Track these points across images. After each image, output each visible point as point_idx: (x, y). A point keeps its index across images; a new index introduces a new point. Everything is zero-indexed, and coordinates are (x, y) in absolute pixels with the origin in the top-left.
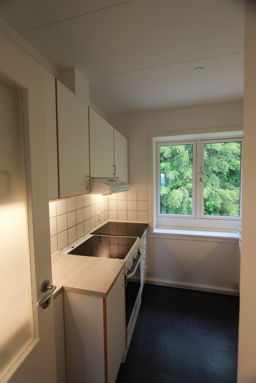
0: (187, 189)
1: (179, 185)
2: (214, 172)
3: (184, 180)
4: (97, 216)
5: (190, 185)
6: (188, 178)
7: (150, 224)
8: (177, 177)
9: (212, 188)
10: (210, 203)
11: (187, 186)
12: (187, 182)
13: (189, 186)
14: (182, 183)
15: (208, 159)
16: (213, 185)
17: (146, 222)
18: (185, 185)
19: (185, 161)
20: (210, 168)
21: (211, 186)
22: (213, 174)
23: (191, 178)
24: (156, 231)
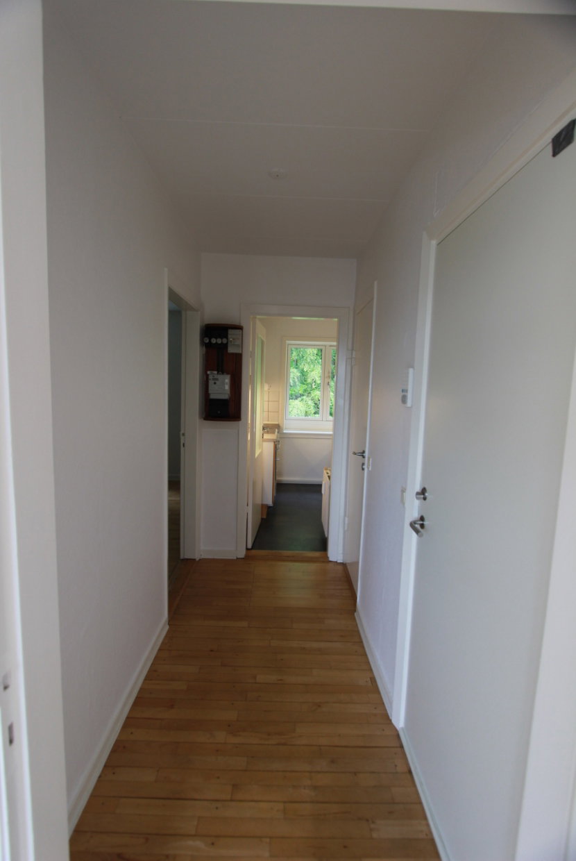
0: (312, 400)
1: (300, 392)
3: (307, 384)
5: (317, 394)
6: (315, 382)
7: (281, 425)
8: (296, 380)
11: (313, 395)
12: (312, 389)
13: (315, 396)
14: (305, 391)
18: (310, 393)
23: (319, 382)
24: (285, 431)
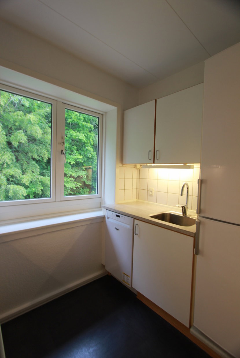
2: (34, 159)
9: (32, 175)
10: (31, 191)
16: (33, 172)
20: (30, 154)
21: (31, 173)
22: (33, 161)
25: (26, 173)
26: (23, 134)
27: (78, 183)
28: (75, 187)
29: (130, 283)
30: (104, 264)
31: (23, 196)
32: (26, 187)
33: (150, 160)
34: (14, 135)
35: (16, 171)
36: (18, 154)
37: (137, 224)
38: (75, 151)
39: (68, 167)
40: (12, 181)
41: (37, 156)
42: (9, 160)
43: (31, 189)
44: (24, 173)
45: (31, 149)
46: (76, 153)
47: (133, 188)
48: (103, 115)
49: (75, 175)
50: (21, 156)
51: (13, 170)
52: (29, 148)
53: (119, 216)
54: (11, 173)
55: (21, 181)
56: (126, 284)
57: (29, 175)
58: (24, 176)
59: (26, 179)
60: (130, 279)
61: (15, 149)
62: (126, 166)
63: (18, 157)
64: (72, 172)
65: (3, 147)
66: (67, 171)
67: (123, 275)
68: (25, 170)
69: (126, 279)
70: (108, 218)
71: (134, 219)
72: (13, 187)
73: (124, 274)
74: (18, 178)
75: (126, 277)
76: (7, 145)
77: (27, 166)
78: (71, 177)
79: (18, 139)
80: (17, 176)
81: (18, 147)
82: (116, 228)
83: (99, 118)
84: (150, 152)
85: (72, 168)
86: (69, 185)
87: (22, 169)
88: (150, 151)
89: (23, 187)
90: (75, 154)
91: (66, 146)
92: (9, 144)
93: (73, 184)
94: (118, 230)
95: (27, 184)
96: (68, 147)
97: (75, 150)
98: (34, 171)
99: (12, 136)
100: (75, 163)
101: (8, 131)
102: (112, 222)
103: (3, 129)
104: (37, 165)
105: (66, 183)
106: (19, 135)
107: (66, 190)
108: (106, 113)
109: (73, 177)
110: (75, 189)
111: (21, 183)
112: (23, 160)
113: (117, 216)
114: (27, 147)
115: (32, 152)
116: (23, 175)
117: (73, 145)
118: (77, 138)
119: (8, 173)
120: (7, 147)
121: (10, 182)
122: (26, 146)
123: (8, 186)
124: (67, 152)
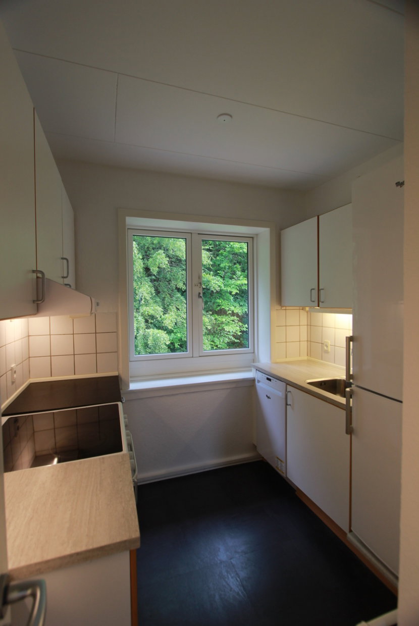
2: (178, 290)
4: (9, 373)
7: (123, 376)
9: (177, 314)
10: (175, 337)
15: (169, 270)
16: (178, 309)
17: (115, 373)
19: (138, 270)
20: (173, 283)
21: (176, 311)
22: (177, 293)
24: (133, 386)
25: (169, 312)
26: (164, 255)
27: (245, 325)
28: (240, 332)
29: (284, 472)
30: (256, 445)
31: (166, 345)
32: (170, 332)
33: (314, 301)
34: (152, 257)
35: (155, 309)
36: (158, 283)
37: (290, 392)
38: (239, 273)
39: (228, 300)
40: (151, 323)
41: (182, 284)
42: (148, 293)
43: (176, 334)
44: (166, 311)
45: (174, 275)
46: (241, 275)
47: (301, 340)
48: (253, 238)
49: (240, 311)
50: (163, 285)
51: (152, 308)
52: (172, 274)
53: (270, 380)
54: (150, 313)
55: (163, 322)
56: (280, 473)
57: (173, 314)
58: (167, 315)
59: (169, 320)
60: (284, 465)
61: (153, 277)
62: (287, 308)
63: (159, 288)
64: (235, 307)
65: (139, 276)
66: (227, 306)
67: (276, 459)
68: (168, 306)
69: (280, 465)
70: (259, 381)
71: (287, 384)
72: (153, 332)
73: (278, 458)
74: (159, 319)
75: (279, 462)
76: (145, 273)
77: (170, 301)
78: (233, 314)
79: (157, 263)
80: (158, 316)
81: (159, 273)
82: (267, 396)
83: (248, 243)
84: (313, 291)
85: (235, 301)
86: (230, 327)
87: (163, 305)
88: (314, 289)
89: (166, 332)
90: (239, 277)
91: (225, 266)
92: (147, 270)
93: (237, 326)
94: (269, 398)
95: (170, 328)
96: (227, 267)
97: (239, 271)
98: (180, 307)
99: (151, 260)
100: (238, 292)
101: (146, 252)
102: (263, 387)
103: (139, 251)
104: (182, 298)
105: (226, 325)
106: (158, 257)
107: (227, 336)
108: (257, 235)
109: (237, 315)
110: (239, 334)
111: (163, 327)
112: (164, 292)
113: (268, 379)
114: (170, 273)
115: (176, 280)
116: (164, 314)
117: (235, 264)
118: (241, 251)
119: (146, 313)
120: (144, 276)
121: (150, 325)
122: (168, 271)
123: (146, 330)
124: (227, 274)
